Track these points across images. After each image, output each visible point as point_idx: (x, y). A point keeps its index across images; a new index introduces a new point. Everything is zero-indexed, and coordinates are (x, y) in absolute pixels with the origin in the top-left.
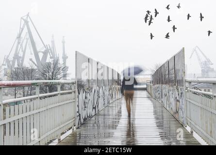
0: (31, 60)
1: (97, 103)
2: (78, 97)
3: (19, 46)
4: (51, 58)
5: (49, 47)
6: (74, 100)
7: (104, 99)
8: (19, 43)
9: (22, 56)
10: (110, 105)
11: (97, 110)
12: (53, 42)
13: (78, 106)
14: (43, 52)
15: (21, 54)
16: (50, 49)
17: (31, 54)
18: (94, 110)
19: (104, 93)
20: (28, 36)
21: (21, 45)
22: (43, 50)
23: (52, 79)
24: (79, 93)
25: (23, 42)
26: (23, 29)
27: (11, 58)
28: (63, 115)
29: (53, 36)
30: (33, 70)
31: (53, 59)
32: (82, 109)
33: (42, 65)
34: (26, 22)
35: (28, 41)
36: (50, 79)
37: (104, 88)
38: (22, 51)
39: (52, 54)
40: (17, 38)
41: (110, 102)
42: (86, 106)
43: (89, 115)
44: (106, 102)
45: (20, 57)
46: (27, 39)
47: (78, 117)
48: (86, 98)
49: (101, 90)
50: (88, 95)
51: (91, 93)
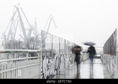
0: (20, 35)
1: (58, 66)
2: (42, 61)
3: (13, 25)
4: (34, 34)
5: (33, 26)
6: (39, 64)
7: (65, 64)
8: (12, 23)
9: (14, 32)
10: (70, 68)
11: (58, 71)
12: (36, 23)
13: (42, 68)
14: (28, 30)
15: (13, 31)
16: (34, 28)
17: (21, 31)
18: (56, 71)
19: (65, 60)
20: (18, 19)
21: (14, 25)
22: (29, 29)
23: (33, 49)
24: (43, 59)
25: (15, 23)
26: (15, 14)
27: (7, 34)
28: (30, 74)
29: (36, 19)
30: (20, 42)
31: (35, 35)
32: (45, 70)
33: (27, 39)
34: (18, 9)
35: (19, 22)
36: (32, 49)
37: (65, 56)
38: (14, 29)
39: (35, 31)
40: (11, 20)
41: (70, 66)
42: (49, 68)
43: (51, 75)
44: (67, 66)
45: (13, 33)
46: (18, 21)
47: (42, 75)
48: (49, 62)
49: (62, 57)
50: (51, 61)
51: (53, 59)
